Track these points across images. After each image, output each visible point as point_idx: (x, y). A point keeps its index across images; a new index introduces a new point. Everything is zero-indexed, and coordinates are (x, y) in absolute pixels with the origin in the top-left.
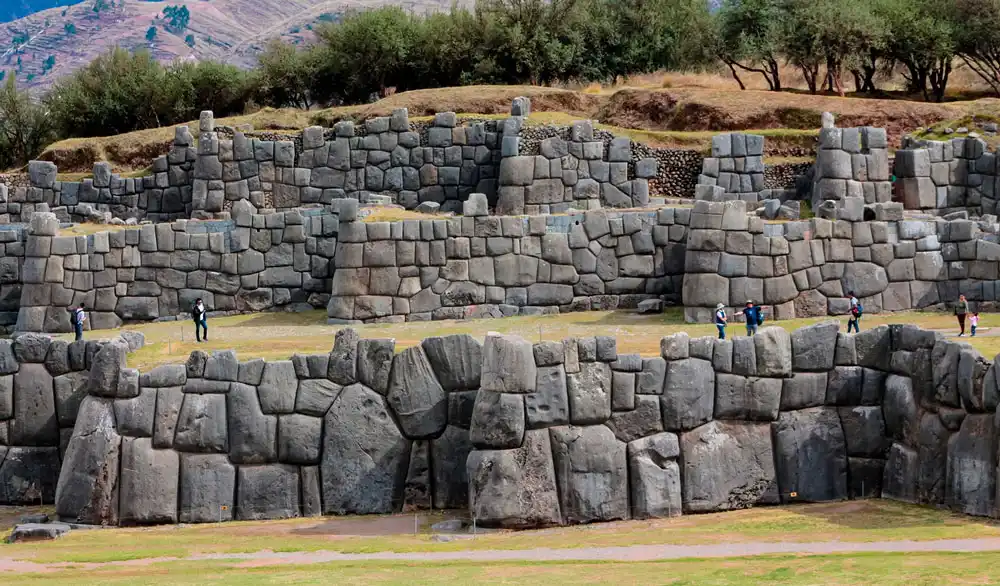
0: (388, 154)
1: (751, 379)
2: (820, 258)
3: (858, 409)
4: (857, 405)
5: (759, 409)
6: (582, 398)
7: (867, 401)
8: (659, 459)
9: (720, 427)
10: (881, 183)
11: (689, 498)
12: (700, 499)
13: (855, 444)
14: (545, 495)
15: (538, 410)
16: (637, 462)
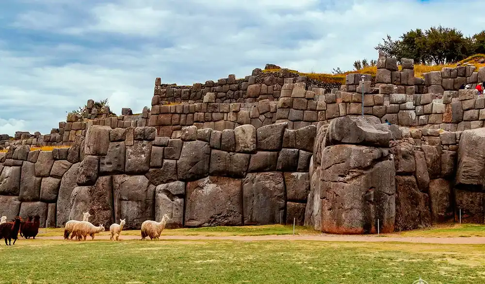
0: (225, 94)
1: (231, 153)
2: (342, 112)
3: (294, 174)
4: (295, 171)
5: (234, 171)
6: (131, 159)
7: (301, 169)
8: (171, 196)
9: (211, 180)
10: (409, 87)
11: (186, 219)
12: (193, 219)
13: (291, 193)
14: (104, 213)
15: (106, 165)
16: (157, 196)
